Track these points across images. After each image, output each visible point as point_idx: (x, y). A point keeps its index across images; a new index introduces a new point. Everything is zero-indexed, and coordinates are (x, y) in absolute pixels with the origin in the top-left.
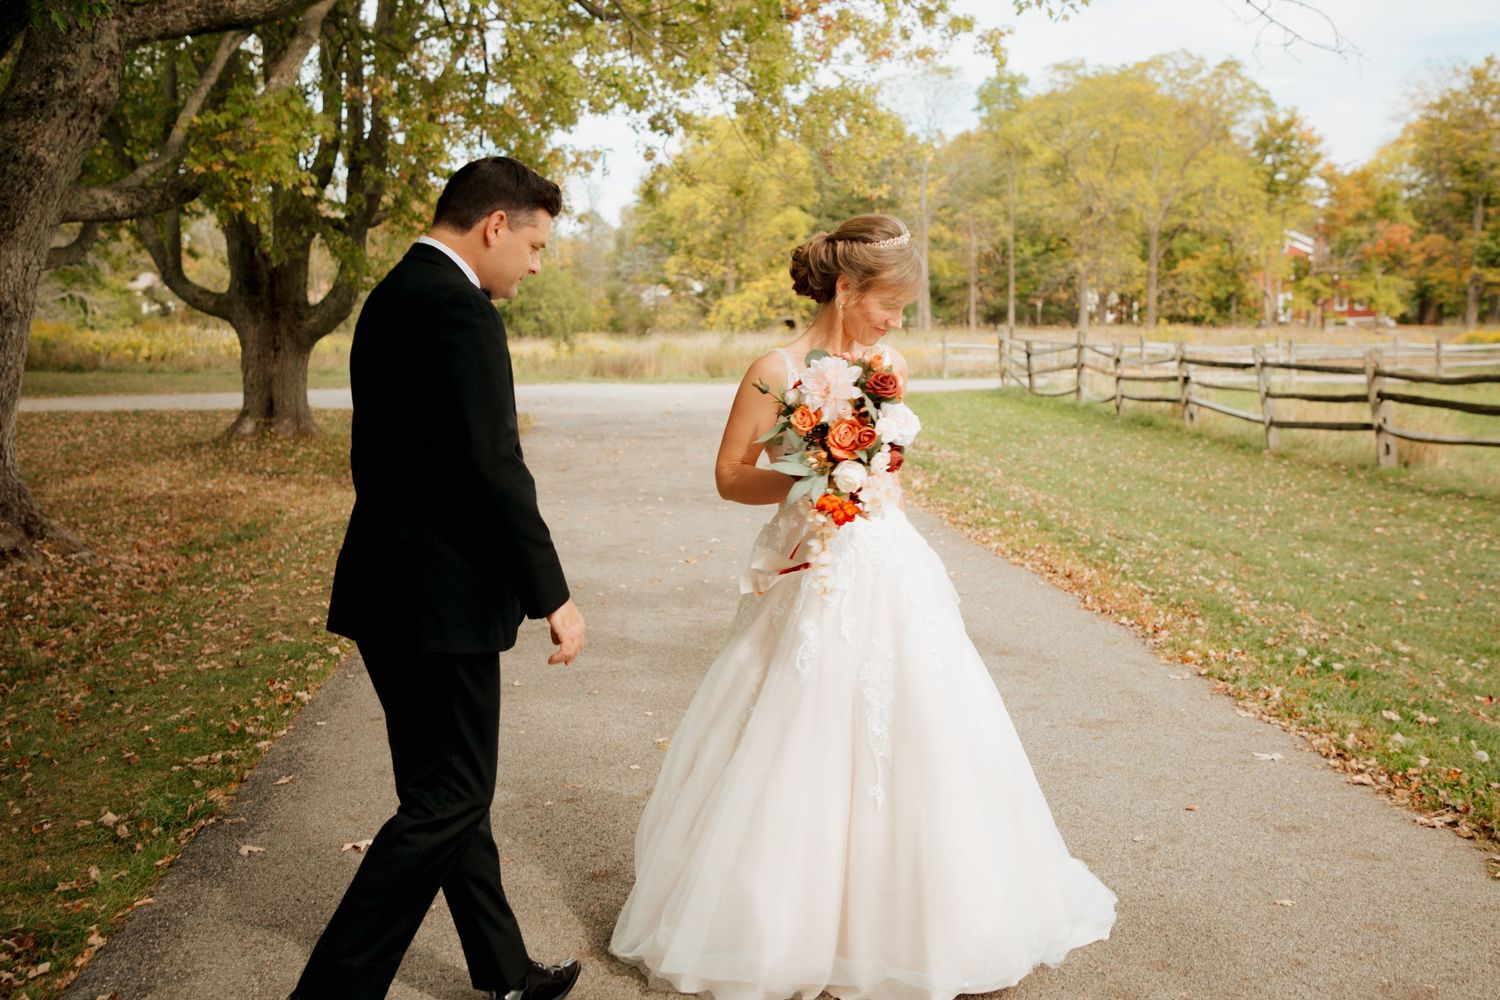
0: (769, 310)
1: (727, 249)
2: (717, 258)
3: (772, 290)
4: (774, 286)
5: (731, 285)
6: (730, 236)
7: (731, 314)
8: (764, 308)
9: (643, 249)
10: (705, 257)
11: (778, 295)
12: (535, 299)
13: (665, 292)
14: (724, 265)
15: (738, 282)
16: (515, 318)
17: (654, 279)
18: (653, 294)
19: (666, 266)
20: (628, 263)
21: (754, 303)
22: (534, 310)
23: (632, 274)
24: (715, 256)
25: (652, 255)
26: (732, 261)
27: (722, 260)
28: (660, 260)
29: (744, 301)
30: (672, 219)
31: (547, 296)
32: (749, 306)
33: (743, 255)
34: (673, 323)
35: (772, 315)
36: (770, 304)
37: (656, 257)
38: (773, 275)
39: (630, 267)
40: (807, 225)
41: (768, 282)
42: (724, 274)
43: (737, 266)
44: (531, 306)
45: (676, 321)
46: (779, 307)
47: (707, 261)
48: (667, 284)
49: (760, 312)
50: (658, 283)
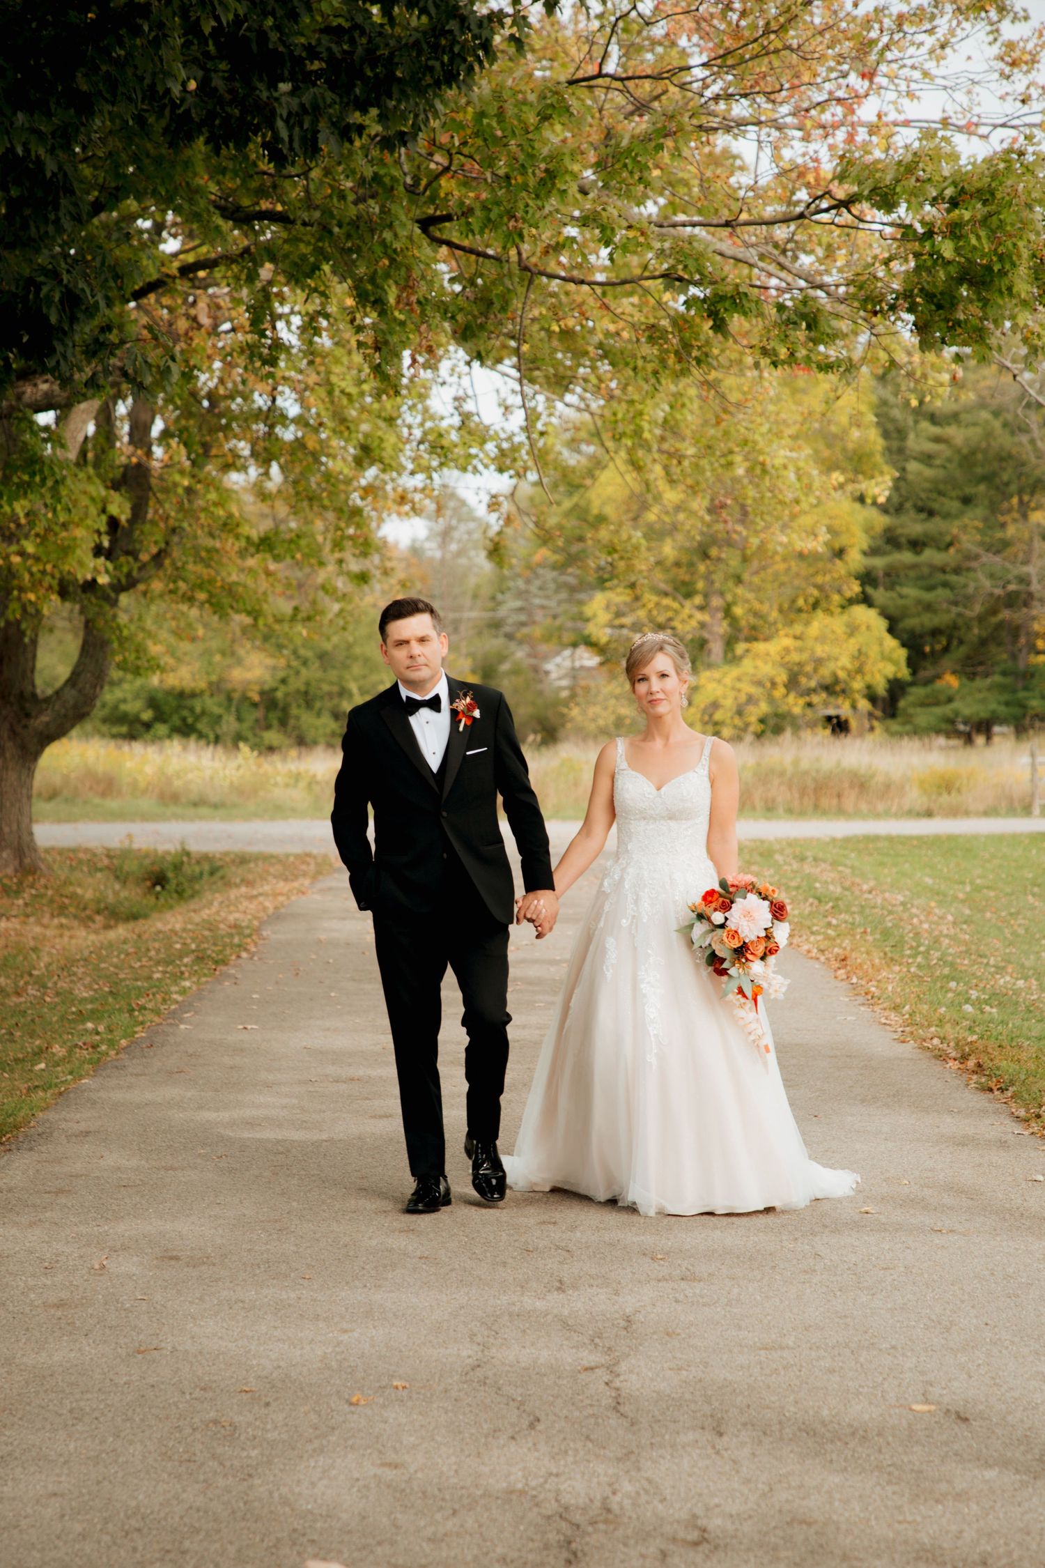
0: (791, 698)
1: (707, 577)
2: (689, 595)
3: (795, 657)
4: (800, 650)
5: (717, 647)
6: (714, 552)
7: (715, 705)
8: (780, 692)
9: (550, 575)
10: (666, 594)
11: (809, 668)
12: (333, 674)
13: (589, 659)
14: (701, 608)
15: (730, 643)
16: (294, 711)
17: (568, 637)
18: (568, 664)
19: (588, 610)
20: (518, 604)
21: (759, 683)
22: (330, 695)
23: (523, 624)
24: (685, 590)
25: (566, 585)
26: (716, 602)
27: (698, 600)
28: (582, 596)
29: (739, 679)
30: (601, 519)
31: (357, 669)
32: (753, 690)
33: (740, 591)
34: (601, 722)
35: (795, 704)
36: (792, 683)
37: (573, 590)
38: (798, 629)
39: (521, 609)
40: (868, 529)
41: (788, 642)
42: (703, 625)
43: (727, 611)
44: (326, 688)
45: (606, 719)
46: (810, 691)
47: (667, 601)
48: (590, 643)
49: (771, 700)
50: (575, 645)
